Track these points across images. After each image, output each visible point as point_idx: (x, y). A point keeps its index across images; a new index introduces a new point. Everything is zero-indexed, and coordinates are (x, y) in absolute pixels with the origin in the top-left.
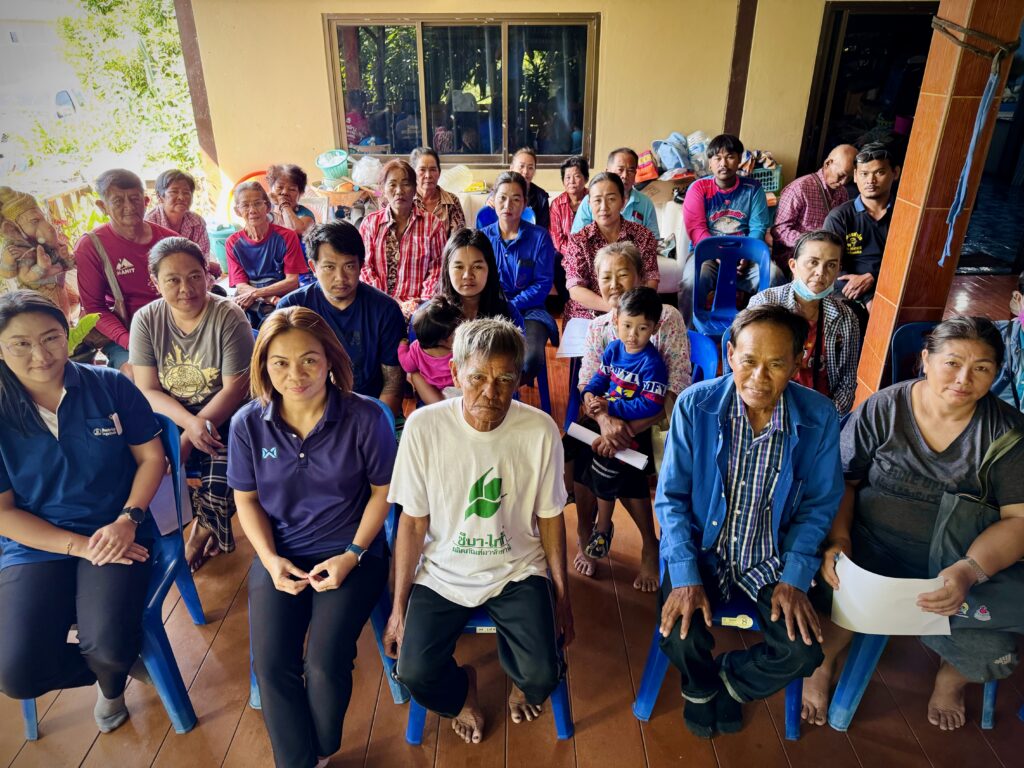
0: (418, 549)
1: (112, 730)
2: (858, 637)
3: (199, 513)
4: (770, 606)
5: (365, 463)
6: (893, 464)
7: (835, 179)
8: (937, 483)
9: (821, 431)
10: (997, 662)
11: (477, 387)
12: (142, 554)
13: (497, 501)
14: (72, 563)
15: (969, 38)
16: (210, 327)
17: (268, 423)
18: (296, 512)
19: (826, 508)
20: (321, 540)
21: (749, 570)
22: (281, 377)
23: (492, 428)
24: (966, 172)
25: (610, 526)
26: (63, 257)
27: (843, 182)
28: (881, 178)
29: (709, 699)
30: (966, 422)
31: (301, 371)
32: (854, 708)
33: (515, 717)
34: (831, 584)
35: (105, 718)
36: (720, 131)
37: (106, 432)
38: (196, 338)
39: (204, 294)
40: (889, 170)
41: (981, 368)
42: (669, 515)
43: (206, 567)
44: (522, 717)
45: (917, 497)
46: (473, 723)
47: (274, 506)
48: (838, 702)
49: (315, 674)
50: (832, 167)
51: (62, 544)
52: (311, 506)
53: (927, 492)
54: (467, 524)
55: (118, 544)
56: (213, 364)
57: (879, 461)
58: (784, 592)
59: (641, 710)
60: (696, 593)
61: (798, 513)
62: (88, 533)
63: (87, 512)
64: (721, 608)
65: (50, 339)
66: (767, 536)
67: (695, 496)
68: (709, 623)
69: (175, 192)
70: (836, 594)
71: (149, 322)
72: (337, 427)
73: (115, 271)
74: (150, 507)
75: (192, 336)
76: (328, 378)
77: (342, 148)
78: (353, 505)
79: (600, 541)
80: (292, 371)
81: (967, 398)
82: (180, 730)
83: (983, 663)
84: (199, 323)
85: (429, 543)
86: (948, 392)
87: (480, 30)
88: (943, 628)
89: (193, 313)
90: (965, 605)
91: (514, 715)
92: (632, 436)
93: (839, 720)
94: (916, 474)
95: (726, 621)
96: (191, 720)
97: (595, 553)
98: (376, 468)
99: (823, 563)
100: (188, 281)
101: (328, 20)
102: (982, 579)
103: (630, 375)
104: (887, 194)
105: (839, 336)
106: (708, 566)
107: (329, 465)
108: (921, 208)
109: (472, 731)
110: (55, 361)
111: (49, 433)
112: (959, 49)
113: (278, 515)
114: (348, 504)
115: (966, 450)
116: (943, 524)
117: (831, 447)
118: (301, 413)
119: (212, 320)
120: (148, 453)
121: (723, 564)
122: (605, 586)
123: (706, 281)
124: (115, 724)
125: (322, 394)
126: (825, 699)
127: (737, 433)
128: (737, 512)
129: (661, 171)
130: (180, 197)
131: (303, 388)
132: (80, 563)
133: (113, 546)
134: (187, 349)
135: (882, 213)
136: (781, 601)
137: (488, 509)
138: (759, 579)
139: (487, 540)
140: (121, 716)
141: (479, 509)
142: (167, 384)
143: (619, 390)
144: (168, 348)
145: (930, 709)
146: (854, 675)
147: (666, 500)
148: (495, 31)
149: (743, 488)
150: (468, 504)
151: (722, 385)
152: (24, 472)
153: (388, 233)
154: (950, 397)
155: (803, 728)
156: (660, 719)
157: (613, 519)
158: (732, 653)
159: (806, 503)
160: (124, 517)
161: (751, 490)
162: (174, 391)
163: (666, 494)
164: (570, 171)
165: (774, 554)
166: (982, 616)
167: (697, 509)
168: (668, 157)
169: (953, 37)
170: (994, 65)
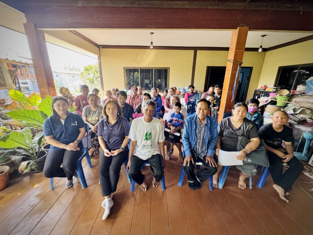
0: (134, 148)
1: (69, 188)
2: (224, 167)
3: (93, 146)
4: (206, 160)
5: (124, 131)
6: (228, 131)
8: (237, 135)
9: (214, 124)
10: (253, 171)
11: (146, 112)
12: (79, 149)
13: (150, 137)
14: (64, 150)
15: (234, 61)
16: (98, 110)
17: (105, 122)
18: (110, 141)
19: (215, 140)
20: (115, 146)
21: (201, 153)
22: (108, 112)
23: (149, 122)
24: (235, 84)
25: (173, 149)
26: (73, 100)
27: (212, 93)
28: (219, 90)
29: (194, 181)
30: (242, 123)
31: (112, 110)
32: (223, 183)
33: (154, 186)
34: (218, 155)
35: (68, 185)
36: (190, 85)
37: (74, 125)
38: (95, 112)
39: (97, 103)
40: (220, 89)
41: (244, 112)
42: (185, 142)
43: (94, 157)
44: (155, 186)
45: (233, 138)
46: (145, 187)
47: (106, 140)
48: (220, 182)
49: (111, 173)
50: (210, 91)
51: (62, 146)
52: (113, 140)
53: (236, 137)
54: (144, 142)
55: (74, 146)
56: (98, 117)
57: (225, 131)
58: (208, 157)
59: (180, 184)
60: (191, 157)
61: (210, 141)
62: (68, 144)
63: (68, 140)
64: (195, 161)
65: (64, 105)
66: (204, 146)
67: (190, 138)
68: (193, 163)
69: (96, 92)
70: (219, 157)
71: (86, 109)
72: (119, 123)
73: (82, 103)
74: (82, 140)
75: (94, 112)
76: (117, 114)
78: (121, 139)
79: (171, 151)
80: (111, 111)
81: (242, 118)
82: (83, 188)
83: (250, 171)
84: (96, 109)
85: (136, 148)
86: (238, 117)
87: (150, 70)
88: (242, 164)
89: (95, 107)
90: (246, 159)
91: (153, 185)
92: (177, 130)
93: (221, 186)
94: (233, 133)
95: (197, 164)
96: (86, 186)
97: (170, 154)
98: (126, 132)
99: (215, 151)
100: (94, 100)
101: (124, 68)
102: (249, 152)
103: (176, 118)
104: (220, 93)
105: (214, 114)
106: (193, 152)
107: (117, 131)
108: (227, 92)
109: (145, 188)
110: (65, 110)
111: (62, 124)
112: (232, 64)
113: (106, 141)
114: (120, 139)
115: (242, 128)
116: (239, 143)
117: (216, 127)
118: (112, 120)
119: (98, 108)
120: (82, 130)
121: (196, 152)
122: (172, 161)
123: (189, 109)
124: (70, 187)
125: (116, 117)
126: (217, 182)
127: (198, 125)
128: (198, 141)
129: (180, 93)
130: (96, 93)
131: (113, 114)
132: (66, 151)
133: (72, 147)
134: (93, 114)
135: (219, 97)
136: (208, 159)
137: (148, 139)
138: (203, 155)
139: (148, 145)
140: (71, 185)
141: (147, 139)
142: (89, 120)
143: (174, 121)
144: (89, 114)
145: (239, 184)
146: (223, 176)
147: (184, 139)
148: (152, 70)
149: (199, 136)
150: (144, 138)
151: (194, 116)
152: (56, 131)
153: (132, 99)
154: (238, 118)
155: (213, 188)
156: (183, 186)
157: (173, 147)
158: (198, 172)
159: (212, 139)
160: (76, 141)
161: (201, 136)
162: (90, 122)
163: (184, 138)
164: (164, 92)
165: (206, 150)
166: (249, 161)
167: (190, 141)
168: (182, 91)
169: (231, 62)
170: (238, 66)
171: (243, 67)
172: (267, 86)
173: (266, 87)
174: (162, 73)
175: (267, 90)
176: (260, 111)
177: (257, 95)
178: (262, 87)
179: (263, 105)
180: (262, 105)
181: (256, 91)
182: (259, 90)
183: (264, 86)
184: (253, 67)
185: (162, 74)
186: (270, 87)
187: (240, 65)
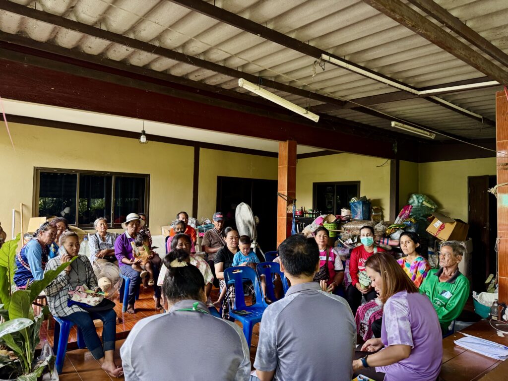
108: (286, 218)
148: (110, 177)
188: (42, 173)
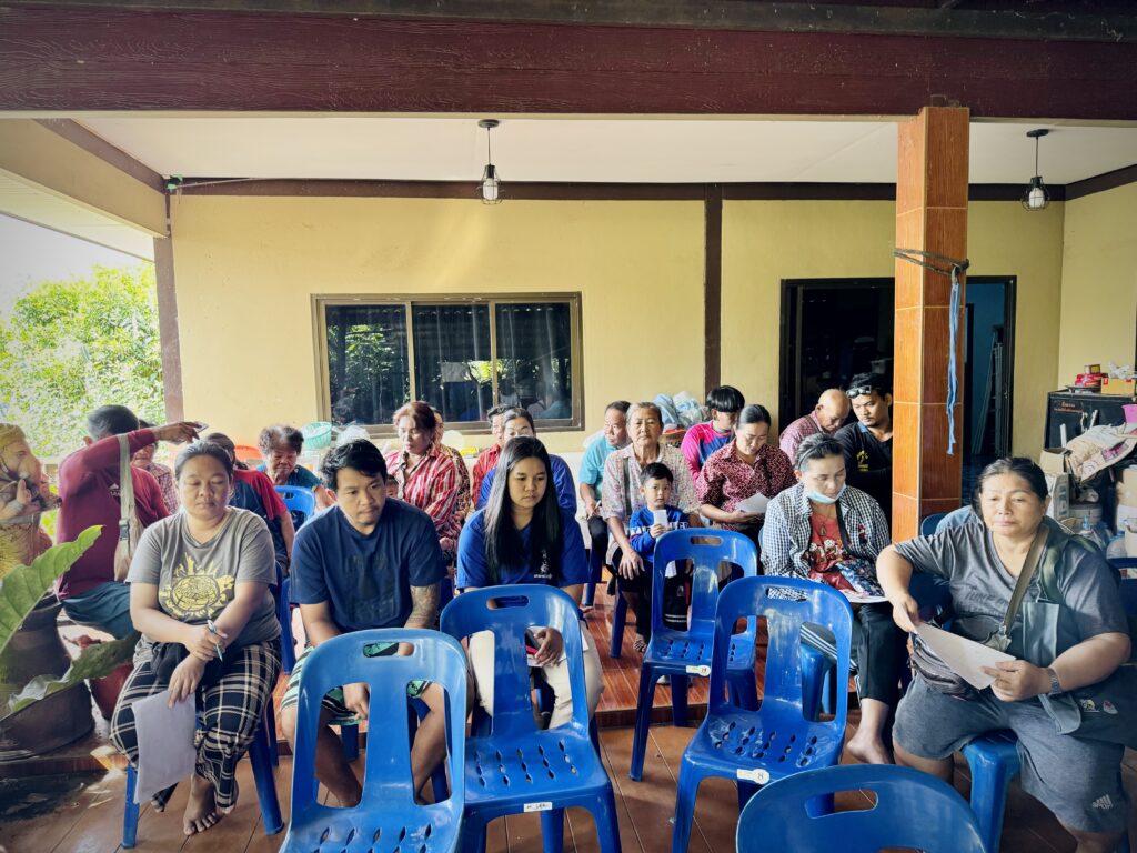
7: (829, 422)
10: (1095, 805)
15: (927, 258)
26: (43, 495)
28: (872, 409)
38: (213, 547)
41: (1019, 499)
50: (825, 410)
56: (229, 572)
71: (161, 537)
75: (207, 545)
77: (325, 420)
87: (468, 307)
100: (209, 484)
101: (316, 301)
108: (918, 405)
112: (921, 268)
119: (232, 526)
134: (201, 559)
144: (180, 559)
148: (482, 309)
169: (914, 260)
170: (953, 278)
171: (972, 280)
172: (1102, 371)
173: (1098, 376)
174: (538, 322)
175: (1106, 391)
176: (1093, 500)
177: (1065, 418)
178: (1080, 377)
179: (1106, 469)
180: (1097, 470)
181: (1053, 401)
182: (1070, 393)
183: (1088, 371)
184: (1014, 278)
185: (538, 330)
186: (1122, 377)
187: (958, 273)
188: (329, 309)
